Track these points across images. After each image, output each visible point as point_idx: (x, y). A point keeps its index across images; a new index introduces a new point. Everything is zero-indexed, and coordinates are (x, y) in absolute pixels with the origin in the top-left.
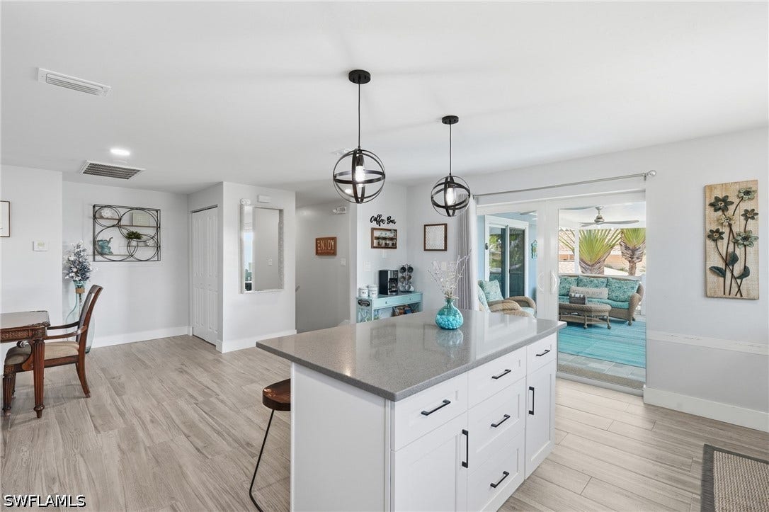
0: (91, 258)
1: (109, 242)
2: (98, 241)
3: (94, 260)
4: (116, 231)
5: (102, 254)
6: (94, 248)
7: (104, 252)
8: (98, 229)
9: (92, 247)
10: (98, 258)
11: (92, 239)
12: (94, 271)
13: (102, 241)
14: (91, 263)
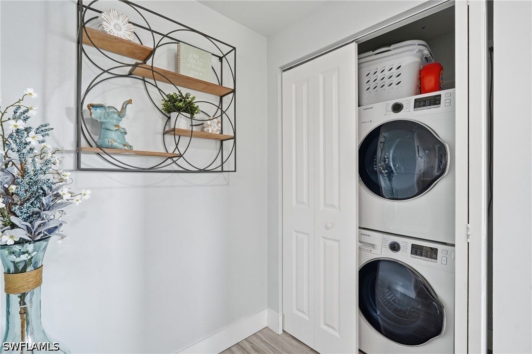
0: (69, 161)
1: (121, 114)
2: (91, 106)
3: (78, 168)
4: (133, 88)
5: (101, 149)
6: (79, 130)
7: (107, 142)
8: (89, 73)
9: (71, 127)
10: (89, 160)
11: (73, 104)
12: (77, 202)
13: (101, 106)
14: (68, 176)
